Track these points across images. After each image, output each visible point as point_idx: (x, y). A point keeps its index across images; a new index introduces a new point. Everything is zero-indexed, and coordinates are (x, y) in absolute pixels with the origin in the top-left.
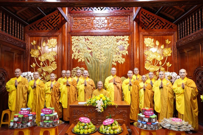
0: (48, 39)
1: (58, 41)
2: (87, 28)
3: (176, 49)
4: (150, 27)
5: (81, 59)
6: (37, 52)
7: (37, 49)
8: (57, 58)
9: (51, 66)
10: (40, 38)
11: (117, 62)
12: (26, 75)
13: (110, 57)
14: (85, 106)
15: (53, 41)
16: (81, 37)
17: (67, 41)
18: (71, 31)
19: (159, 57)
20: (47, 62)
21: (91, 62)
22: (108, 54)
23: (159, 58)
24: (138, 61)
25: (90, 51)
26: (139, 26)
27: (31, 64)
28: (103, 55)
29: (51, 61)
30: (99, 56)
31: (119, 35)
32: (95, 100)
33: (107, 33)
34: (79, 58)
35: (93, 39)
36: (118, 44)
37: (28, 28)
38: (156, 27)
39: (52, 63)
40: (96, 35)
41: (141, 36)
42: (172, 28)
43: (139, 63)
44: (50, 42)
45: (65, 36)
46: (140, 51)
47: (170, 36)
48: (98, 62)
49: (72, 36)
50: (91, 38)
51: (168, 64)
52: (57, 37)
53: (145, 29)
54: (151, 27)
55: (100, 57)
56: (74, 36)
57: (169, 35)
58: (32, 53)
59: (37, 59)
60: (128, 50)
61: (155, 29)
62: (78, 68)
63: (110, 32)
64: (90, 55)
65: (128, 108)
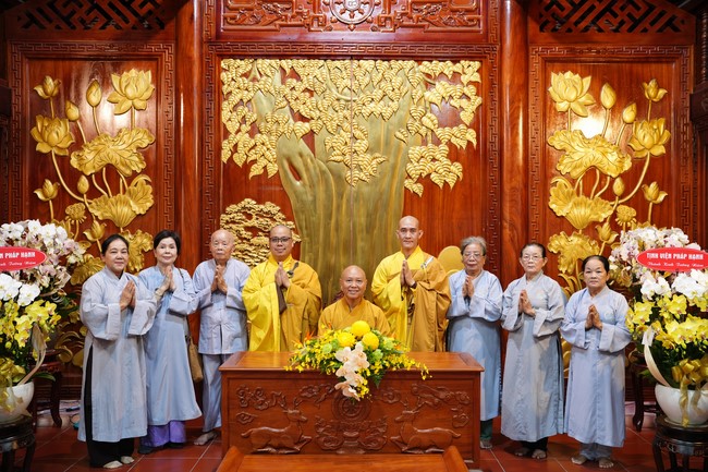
0: (115, 71)
1: (156, 80)
2: (293, 23)
3: (686, 125)
4: (576, 23)
5: (262, 162)
6: (62, 131)
7: (62, 115)
8: (152, 156)
9: (127, 196)
10: (75, 65)
11: (425, 180)
12: (18, 235)
13: (396, 157)
14: (289, 372)
15: (137, 82)
16: (263, 64)
17: (201, 82)
18: (218, 35)
19: (613, 157)
20: (110, 177)
21: (310, 177)
22: (387, 143)
23: (613, 164)
24: (519, 178)
25: (306, 127)
26: (529, 18)
27: (37, 183)
28: (362, 145)
29: (128, 172)
30: (346, 150)
31: (436, 58)
32: (330, 347)
33: (382, 44)
34: (254, 162)
35: (317, 72)
36: (431, 95)
37: (19, 19)
38: (602, 23)
39: (134, 183)
40: (334, 57)
41: (536, 64)
42: (676, 29)
43: (526, 186)
44: (124, 85)
45: (190, 58)
46: (531, 133)
47: (664, 66)
48: (339, 179)
49: (222, 56)
50: (311, 70)
51: (651, 190)
52: (154, 63)
53: (554, 30)
54: (583, 25)
55: (348, 157)
56: (234, 57)
57: (659, 59)
58: (41, 135)
59: (64, 161)
60: (474, 126)
61: (600, 30)
62: (249, 202)
63: (396, 43)
64: (303, 146)
65: (471, 382)
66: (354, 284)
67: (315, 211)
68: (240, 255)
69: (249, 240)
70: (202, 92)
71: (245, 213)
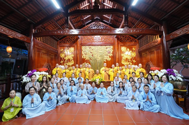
0: (70, 48)
1: (74, 49)
2: (90, 42)
3: (138, 53)
4: (124, 41)
5: (87, 58)
6: (63, 55)
7: (63, 53)
8: (74, 58)
9: (71, 62)
10: (65, 47)
11: (106, 60)
13: (103, 57)
15: (72, 49)
16: (87, 47)
18: (82, 43)
19: (129, 57)
20: (69, 60)
21: (93, 60)
23: (129, 58)
25: (92, 54)
26: (118, 41)
27: (61, 61)
28: (99, 56)
29: (71, 60)
31: (107, 45)
32: (95, 79)
33: (101, 44)
36: (107, 50)
38: (127, 41)
40: (95, 46)
41: (119, 46)
42: (136, 42)
43: (119, 60)
45: (78, 46)
46: (119, 54)
47: (135, 46)
48: (96, 60)
50: (93, 47)
51: (134, 61)
52: (74, 47)
53: (122, 42)
55: (97, 57)
56: (83, 46)
58: (61, 55)
59: (64, 58)
60: (112, 53)
63: (103, 44)
64: (92, 56)
66: (98, 72)
67: (93, 64)
70: (80, 50)
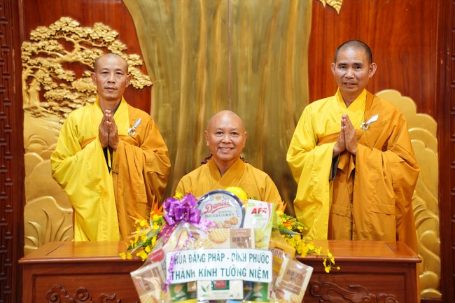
62: (67, 23)
65: (402, 278)
66: (227, 138)
67: (173, 35)
68: (56, 106)
69: (69, 83)
71: (61, 41)
